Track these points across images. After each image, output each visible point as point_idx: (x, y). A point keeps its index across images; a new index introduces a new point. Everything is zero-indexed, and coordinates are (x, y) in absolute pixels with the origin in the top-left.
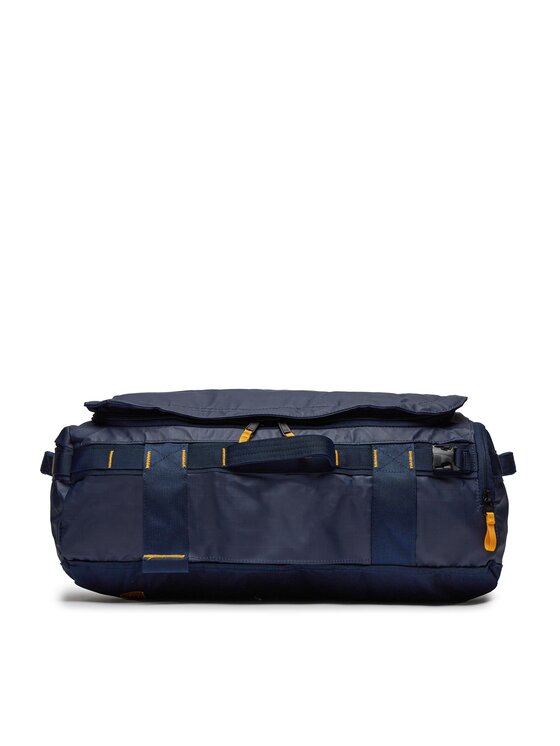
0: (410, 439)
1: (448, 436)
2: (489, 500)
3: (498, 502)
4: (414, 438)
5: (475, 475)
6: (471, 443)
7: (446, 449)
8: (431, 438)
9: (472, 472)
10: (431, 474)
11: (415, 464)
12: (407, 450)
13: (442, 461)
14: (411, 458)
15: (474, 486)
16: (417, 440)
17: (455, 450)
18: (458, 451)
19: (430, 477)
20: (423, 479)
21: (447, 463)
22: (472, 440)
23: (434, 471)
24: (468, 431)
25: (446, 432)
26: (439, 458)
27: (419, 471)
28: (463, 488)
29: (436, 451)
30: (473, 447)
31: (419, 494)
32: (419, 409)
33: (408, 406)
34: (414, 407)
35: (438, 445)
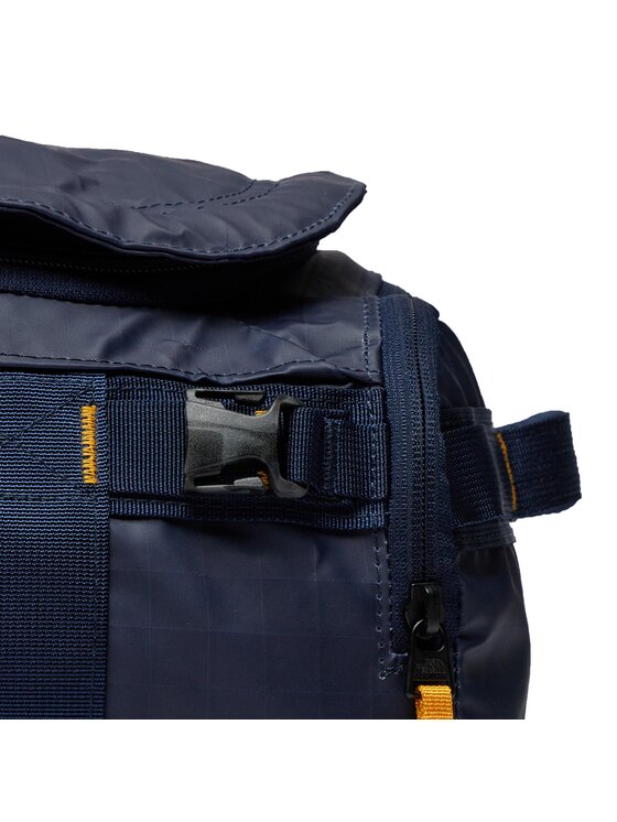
0: (91, 354)
1: (264, 353)
2: (433, 628)
3: (476, 638)
4: (111, 349)
5: (374, 517)
6: (361, 383)
7: (246, 407)
8: (186, 355)
9: (360, 502)
10: (176, 511)
11: (108, 463)
12: (75, 401)
13: (227, 456)
14: (89, 438)
15: (369, 563)
16: (122, 360)
17: (287, 411)
18: (301, 415)
19: (169, 521)
20: (140, 533)
21: (247, 466)
22: (371, 371)
23: (190, 498)
24: (355, 334)
25: (259, 335)
26: (210, 445)
27: (122, 499)
28: (321, 574)
29: (202, 413)
30: (370, 400)
31: (118, 599)
32: (138, 232)
33: (91, 214)
34: (116, 219)
35: (210, 389)
